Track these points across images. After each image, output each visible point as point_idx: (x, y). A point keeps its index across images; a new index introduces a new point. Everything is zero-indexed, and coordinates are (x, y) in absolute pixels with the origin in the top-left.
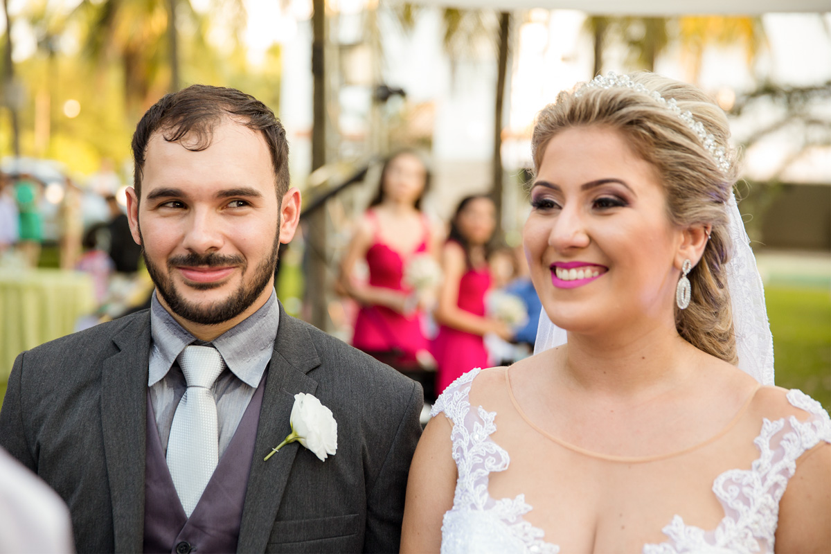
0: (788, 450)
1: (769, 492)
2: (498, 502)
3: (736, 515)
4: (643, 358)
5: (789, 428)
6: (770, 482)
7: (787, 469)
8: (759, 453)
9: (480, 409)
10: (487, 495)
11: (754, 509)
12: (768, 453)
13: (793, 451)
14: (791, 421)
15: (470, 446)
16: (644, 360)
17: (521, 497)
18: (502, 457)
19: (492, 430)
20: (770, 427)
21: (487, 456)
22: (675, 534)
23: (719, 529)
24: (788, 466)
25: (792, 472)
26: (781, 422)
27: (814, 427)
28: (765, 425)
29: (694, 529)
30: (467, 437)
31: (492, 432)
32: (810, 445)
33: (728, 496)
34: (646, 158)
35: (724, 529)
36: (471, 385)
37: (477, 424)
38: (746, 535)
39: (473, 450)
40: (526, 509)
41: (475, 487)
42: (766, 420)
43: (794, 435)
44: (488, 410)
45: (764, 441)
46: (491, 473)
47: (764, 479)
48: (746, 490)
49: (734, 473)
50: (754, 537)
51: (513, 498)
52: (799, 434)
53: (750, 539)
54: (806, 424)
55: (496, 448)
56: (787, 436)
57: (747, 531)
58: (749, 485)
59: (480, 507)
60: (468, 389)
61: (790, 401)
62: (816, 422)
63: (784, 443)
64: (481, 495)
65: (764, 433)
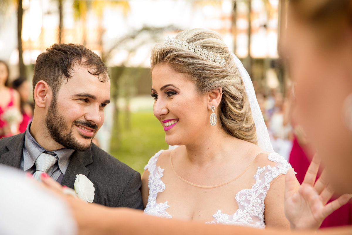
0: (266, 179)
1: (258, 197)
2: (158, 204)
3: (243, 207)
4: (209, 148)
5: (267, 170)
6: (258, 193)
7: (266, 187)
8: (255, 181)
9: (159, 168)
10: (155, 201)
11: (251, 205)
12: (259, 181)
13: (269, 180)
14: (268, 167)
15: (154, 182)
16: (209, 149)
17: (166, 202)
18: (163, 186)
19: (161, 176)
20: (260, 170)
21: (158, 186)
22: (217, 217)
23: (235, 214)
24: (266, 186)
25: (268, 188)
26: (264, 168)
27: (278, 169)
28: (258, 170)
29: (224, 215)
30: (153, 179)
31: (161, 177)
32: (275, 176)
33: (241, 200)
34: (182, 72)
35: (237, 214)
36: (158, 158)
37: (157, 173)
38: (247, 215)
39: (154, 184)
40: (167, 207)
41: (152, 198)
42: (259, 167)
43: (269, 173)
44: (162, 168)
45: (257, 176)
46: (158, 192)
47: (256, 192)
48: (248, 197)
49: (244, 191)
50: (250, 216)
51: (164, 203)
52: (271, 172)
53: (249, 217)
54: (274, 168)
55: (161, 183)
56: (266, 173)
57: (247, 214)
58: (250, 195)
59: (152, 206)
60: (156, 160)
61: (269, 158)
62: (279, 166)
63: (265, 176)
64: (153, 201)
65: (257, 173)
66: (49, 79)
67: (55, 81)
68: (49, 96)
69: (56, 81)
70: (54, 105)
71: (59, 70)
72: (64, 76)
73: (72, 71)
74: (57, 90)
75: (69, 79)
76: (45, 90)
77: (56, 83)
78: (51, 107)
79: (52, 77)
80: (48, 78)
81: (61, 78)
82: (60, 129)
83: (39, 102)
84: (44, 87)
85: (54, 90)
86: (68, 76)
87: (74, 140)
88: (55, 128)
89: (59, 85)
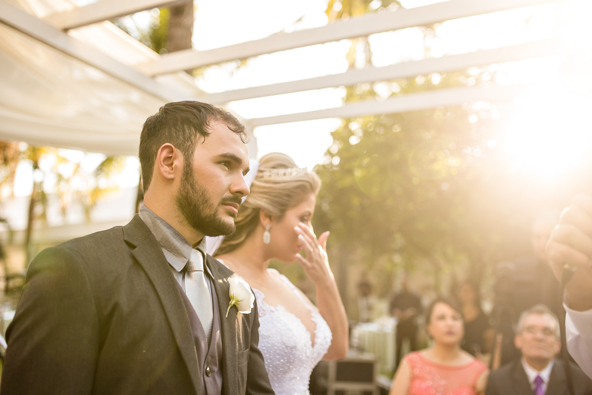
66: (177, 141)
67: (186, 142)
68: (179, 162)
69: (188, 141)
70: (188, 171)
71: (190, 129)
72: (198, 135)
73: (209, 128)
74: (190, 152)
75: (206, 138)
76: (172, 157)
77: (188, 144)
78: (186, 175)
79: (181, 137)
80: (175, 140)
81: (195, 137)
82: (201, 207)
83: (166, 172)
84: (172, 152)
85: (186, 153)
86: (205, 134)
87: (220, 221)
88: (195, 205)
89: (193, 146)
